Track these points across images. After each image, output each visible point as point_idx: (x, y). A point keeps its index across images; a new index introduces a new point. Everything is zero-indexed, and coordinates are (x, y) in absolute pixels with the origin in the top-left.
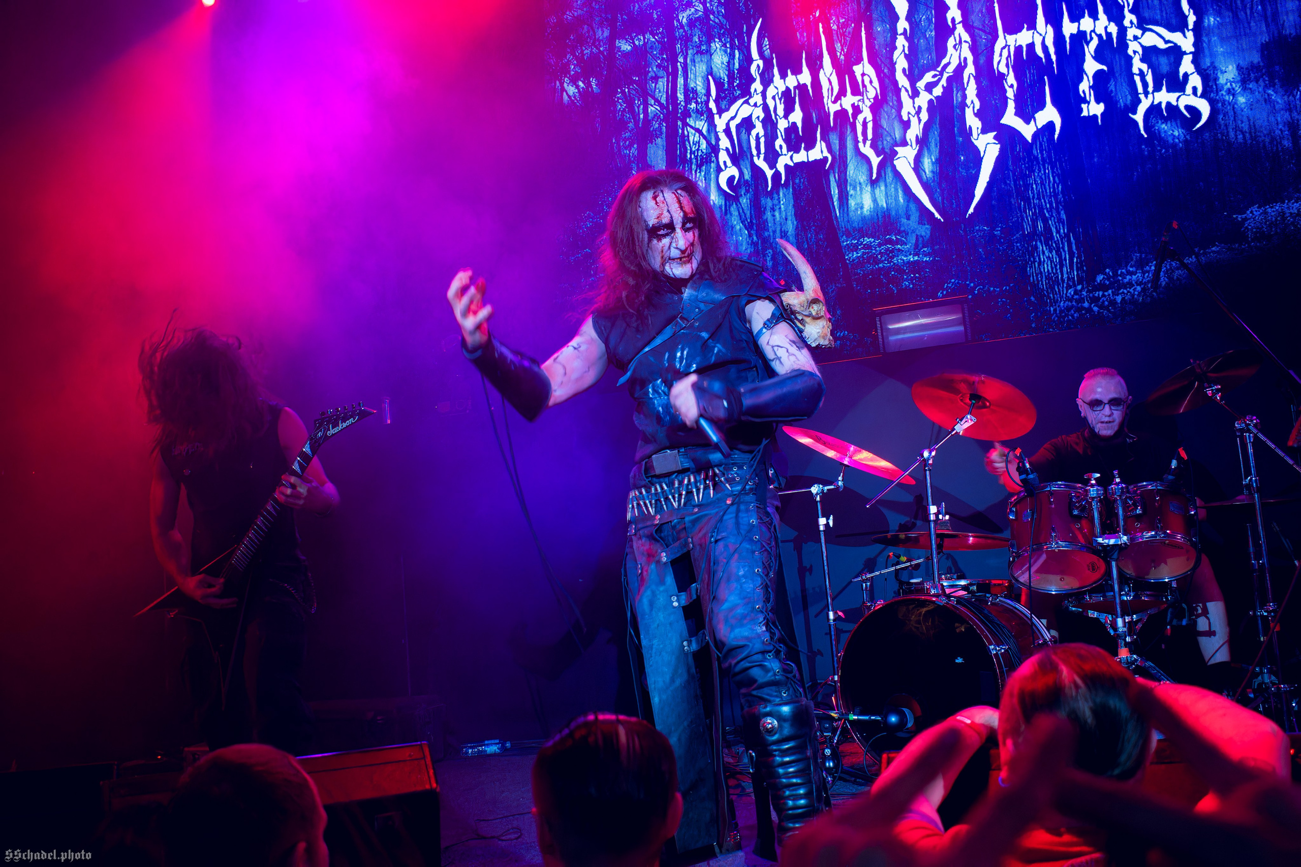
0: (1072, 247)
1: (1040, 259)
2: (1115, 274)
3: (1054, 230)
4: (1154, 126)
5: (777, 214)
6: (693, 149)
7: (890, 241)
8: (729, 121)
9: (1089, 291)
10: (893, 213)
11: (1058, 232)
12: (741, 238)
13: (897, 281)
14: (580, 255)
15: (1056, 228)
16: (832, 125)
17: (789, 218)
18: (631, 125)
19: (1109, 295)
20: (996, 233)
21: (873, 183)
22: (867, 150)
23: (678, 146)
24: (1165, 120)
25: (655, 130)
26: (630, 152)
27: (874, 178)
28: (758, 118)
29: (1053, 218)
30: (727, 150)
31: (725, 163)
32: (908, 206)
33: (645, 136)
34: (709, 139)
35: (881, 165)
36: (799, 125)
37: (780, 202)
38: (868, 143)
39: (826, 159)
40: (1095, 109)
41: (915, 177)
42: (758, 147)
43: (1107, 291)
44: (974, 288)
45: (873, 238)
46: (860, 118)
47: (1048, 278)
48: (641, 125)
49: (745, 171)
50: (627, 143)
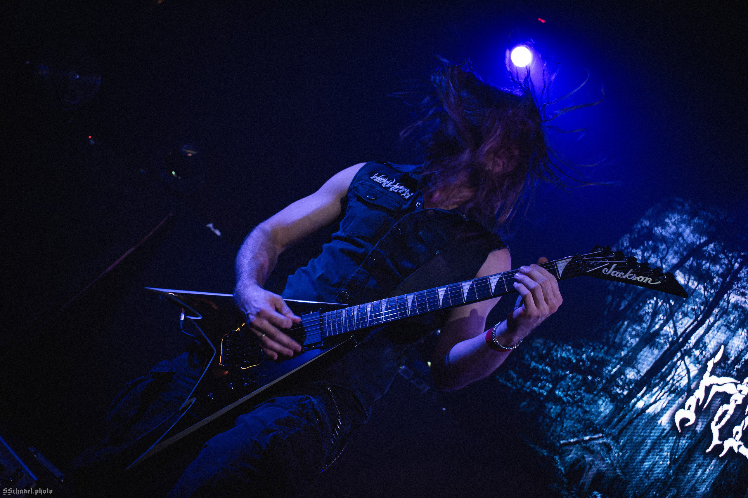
5: (700, 471)
6: (675, 378)
12: (661, 462)
17: (707, 483)
18: (645, 325)
23: (666, 367)
25: (659, 343)
26: (630, 339)
30: (698, 400)
33: (648, 340)
34: (691, 382)
37: (708, 466)
48: (652, 331)
49: (700, 424)
50: (634, 333)
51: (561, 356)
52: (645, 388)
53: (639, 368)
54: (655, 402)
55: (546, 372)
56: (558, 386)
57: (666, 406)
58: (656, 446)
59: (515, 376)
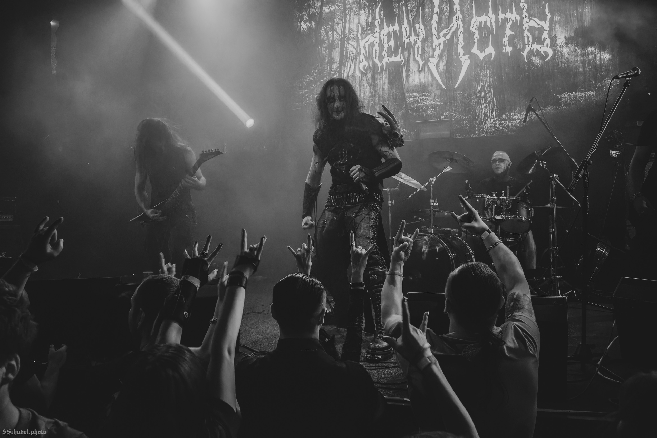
0: (494, 103)
1: (481, 106)
2: (510, 115)
3: (488, 96)
4: (530, 58)
5: (381, 81)
6: (350, 53)
7: (424, 95)
8: (365, 43)
9: (499, 121)
10: (427, 84)
11: (489, 97)
12: (366, 90)
13: (425, 111)
14: (303, 92)
15: (489, 95)
16: (405, 47)
17: (386, 83)
18: (327, 42)
19: (507, 123)
20: (466, 95)
21: (420, 72)
22: (418, 58)
23: (345, 51)
24: (535, 56)
25: (336, 44)
26: (325, 52)
27: (420, 69)
28: (377, 42)
29: (488, 91)
30: (364, 54)
31: (362, 59)
32: (432, 81)
33: (331, 47)
35: (424, 65)
36: (393, 47)
37: (383, 76)
38: (419, 56)
39: (402, 61)
40: (508, 49)
41: (436, 70)
42: (376, 55)
43: (506, 121)
44: (455, 116)
45: (418, 93)
46: (417, 45)
47: (484, 114)
48: (330, 42)
49: (370, 63)
50: (325, 49)
51: (307, 81)
52: (343, 67)
53: (336, 61)
54: (350, 69)
55: (306, 93)
56: (314, 94)
57: (354, 67)
58: (361, 85)
59: (297, 103)
